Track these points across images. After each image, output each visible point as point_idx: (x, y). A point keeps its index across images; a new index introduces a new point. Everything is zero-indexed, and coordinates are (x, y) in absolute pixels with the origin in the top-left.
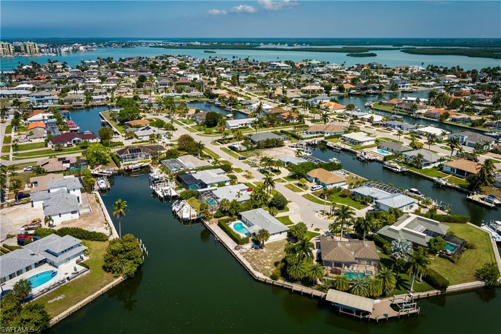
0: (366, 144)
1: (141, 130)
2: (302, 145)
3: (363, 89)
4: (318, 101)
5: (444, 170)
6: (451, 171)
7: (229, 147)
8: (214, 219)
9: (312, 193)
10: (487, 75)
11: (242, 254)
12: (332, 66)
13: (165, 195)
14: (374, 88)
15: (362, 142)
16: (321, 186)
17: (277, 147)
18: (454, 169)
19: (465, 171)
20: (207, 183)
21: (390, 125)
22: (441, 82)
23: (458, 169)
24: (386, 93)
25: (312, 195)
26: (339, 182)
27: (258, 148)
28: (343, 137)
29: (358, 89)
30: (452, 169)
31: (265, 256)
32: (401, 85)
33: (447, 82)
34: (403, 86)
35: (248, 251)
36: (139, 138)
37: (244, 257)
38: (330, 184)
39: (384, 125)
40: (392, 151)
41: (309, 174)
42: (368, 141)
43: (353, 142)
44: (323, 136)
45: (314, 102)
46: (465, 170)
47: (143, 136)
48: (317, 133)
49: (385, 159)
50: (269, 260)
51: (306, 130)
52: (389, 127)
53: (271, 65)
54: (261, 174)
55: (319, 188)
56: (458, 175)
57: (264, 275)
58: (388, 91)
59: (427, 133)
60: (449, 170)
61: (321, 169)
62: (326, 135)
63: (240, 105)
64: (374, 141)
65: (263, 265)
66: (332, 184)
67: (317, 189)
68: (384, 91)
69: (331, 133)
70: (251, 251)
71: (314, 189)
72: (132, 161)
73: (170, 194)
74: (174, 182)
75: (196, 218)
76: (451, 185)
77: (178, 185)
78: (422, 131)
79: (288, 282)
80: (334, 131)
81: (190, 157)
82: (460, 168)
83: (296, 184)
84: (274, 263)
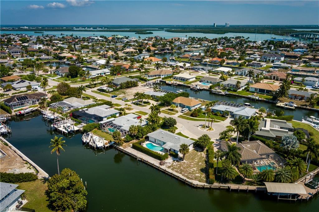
0: (191, 80)
1: (17, 83)
2: (150, 84)
3: (162, 50)
4: (142, 57)
5: (250, 90)
6: (255, 91)
7: (98, 90)
8: (125, 144)
9: (183, 114)
10: (225, 40)
11: (169, 167)
12: (132, 38)
13: (69, 130)
14: (168, 49)
15: (189, 79)
16: (188, 109)
17: (134, 87)
18: (257, 89)
19: (265, 90)
20: (103, 117)
21: (196, 68)
22: (203, 45)
23: (259, 89)
25: (183, 115)
26: (198, 105)
27: (121, 88)
28: (174, 77)
29: (159, 50)
30: (256, 89)
31: (189, 166)
32: (183, 47)
33: (206, 45)
35: (172, 164)
36: (17, 89)
37: (172, 169)
38: (193, 107)
39: (192, 69)
40: (211, 83)
41: (174, 101)
42: (192, 78)
43: (182, 79)
44: (160, 78)
45: (139, 58)
47: (20, 88)
48: (155, 76)
49: (211, 88)
50: (195, 169)
51: (148, 74)
52: (197, 70)
53: (91, 39)
54: (136, 106)
55: (186, 110)
56: (260, 93)
57: (200, 181)
58: (176, 51)
59: (221, 71)
60: (254, 90)
61: (181, 97)
62: (162, 77)
63: (86, 63)
64: (195, 78)
65: (193, 173)
66: (194, 106)
67: (185, 111)
68: (174, 51)
69: (164, 75)
70: (175, 164)
71: (184, 111)
72: (22, 107)
73: (73, 130)
74: (70, 120)
75: (108, 145)
77: (75, 121)
78: (218, 70)
79: (222, 183)
80: (166, 74)
81: (74, 99)
82: (261, 88)
83: (167, 110)
84: (201, 170)
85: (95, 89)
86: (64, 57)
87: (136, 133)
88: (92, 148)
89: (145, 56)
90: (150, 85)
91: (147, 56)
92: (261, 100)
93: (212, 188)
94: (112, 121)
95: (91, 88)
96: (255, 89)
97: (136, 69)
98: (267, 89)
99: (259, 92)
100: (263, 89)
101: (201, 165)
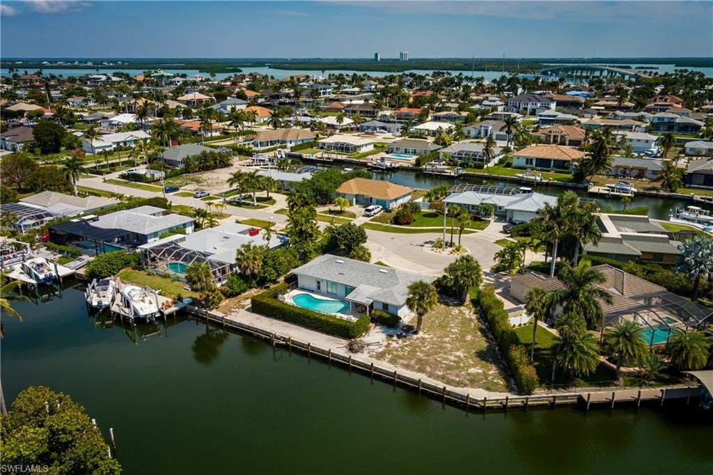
0: (364, 150)
2: (264, 161)
3: (272, 97)
4: (229, 108)
5: (513, 165)
6: (527, 163)
7: (123, 176)
8: (227, 301)
9: (371, 220)
10: (412, 79)
11: (380, 356)
12: (196, 78)
13: (42, 276)
14: (287, 96)
15: (360, 147)
16: (381, 207)
17: (222, 167)
18: (531, 160)
19: (550, 160)
20: (146, 233)
21: (368, 127)
22: (365, 88)
23: (537, 159)
24: (305, 102)
25: (371, 222)
26: (404, 196)
27: (187, 170)
28: (320, 145)
29: (267, 98)
30: (529, 161)
31: (440, 348)
32: (322, 91)
33: (373, 87)
34: (324, 93)
35: (387, 346)
37: (392, 361)
39: (358, 130)
40: (415, 153)
41: (339, 190)
42: (366, 145)
43: (344, 148)
44: (286, 147)
45: (222, 110)
46: (550, 157)
48: (272, 143)
49: (418, 163)
50: (460, 354)
51: (252, 139)
52: (370, 131)
54: (237, 208)
55: (378, 209)
56: (539, 168)
57: (488, 389)
58: (308, 100)
59: (427, 130)
60: (522, 163)
61: (357, 179)
62: (289, 145)
63: (81, 124)
64: (373, 145)
65: (458, 367)
66: (396, 200)
67: (375, 211)
68: (301, 99)
69: (296, 141)
70: (394, 344)
71: (372, 212)
73: (54, 274)
74: (43, 249)
75: (173, 309)
76: (546, 181)
77: (61, 252)
78: (420, 130)
79: (556, 388)
80: (300, 138)
82: (541, 156)
83: (325, 212)
84: (478, 356)
85: (115, 176)
86: (20, 113)
87: (257, 267)
88: (121, 321)
89: (235, 104)
90: (262, 163)
91: (241, 104)
92: (547, 184)
93: (530, 406)
94: (177, 240)
95: (100, 173)
96: (527, 160)
97: (218, 132)
98: (556, 158)
99: (536, 166)
100: (547, 157)
101: (473, 342)
